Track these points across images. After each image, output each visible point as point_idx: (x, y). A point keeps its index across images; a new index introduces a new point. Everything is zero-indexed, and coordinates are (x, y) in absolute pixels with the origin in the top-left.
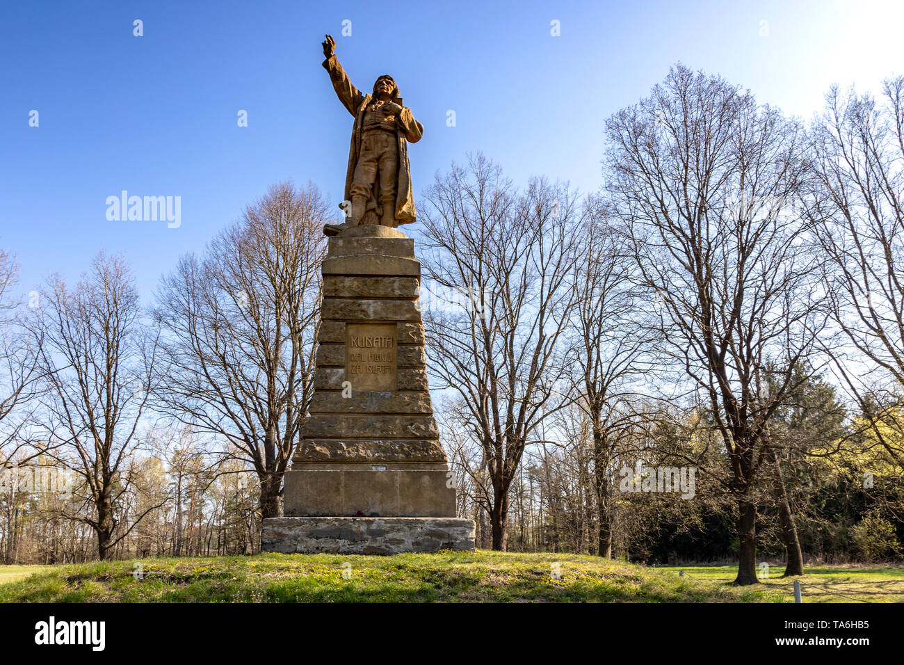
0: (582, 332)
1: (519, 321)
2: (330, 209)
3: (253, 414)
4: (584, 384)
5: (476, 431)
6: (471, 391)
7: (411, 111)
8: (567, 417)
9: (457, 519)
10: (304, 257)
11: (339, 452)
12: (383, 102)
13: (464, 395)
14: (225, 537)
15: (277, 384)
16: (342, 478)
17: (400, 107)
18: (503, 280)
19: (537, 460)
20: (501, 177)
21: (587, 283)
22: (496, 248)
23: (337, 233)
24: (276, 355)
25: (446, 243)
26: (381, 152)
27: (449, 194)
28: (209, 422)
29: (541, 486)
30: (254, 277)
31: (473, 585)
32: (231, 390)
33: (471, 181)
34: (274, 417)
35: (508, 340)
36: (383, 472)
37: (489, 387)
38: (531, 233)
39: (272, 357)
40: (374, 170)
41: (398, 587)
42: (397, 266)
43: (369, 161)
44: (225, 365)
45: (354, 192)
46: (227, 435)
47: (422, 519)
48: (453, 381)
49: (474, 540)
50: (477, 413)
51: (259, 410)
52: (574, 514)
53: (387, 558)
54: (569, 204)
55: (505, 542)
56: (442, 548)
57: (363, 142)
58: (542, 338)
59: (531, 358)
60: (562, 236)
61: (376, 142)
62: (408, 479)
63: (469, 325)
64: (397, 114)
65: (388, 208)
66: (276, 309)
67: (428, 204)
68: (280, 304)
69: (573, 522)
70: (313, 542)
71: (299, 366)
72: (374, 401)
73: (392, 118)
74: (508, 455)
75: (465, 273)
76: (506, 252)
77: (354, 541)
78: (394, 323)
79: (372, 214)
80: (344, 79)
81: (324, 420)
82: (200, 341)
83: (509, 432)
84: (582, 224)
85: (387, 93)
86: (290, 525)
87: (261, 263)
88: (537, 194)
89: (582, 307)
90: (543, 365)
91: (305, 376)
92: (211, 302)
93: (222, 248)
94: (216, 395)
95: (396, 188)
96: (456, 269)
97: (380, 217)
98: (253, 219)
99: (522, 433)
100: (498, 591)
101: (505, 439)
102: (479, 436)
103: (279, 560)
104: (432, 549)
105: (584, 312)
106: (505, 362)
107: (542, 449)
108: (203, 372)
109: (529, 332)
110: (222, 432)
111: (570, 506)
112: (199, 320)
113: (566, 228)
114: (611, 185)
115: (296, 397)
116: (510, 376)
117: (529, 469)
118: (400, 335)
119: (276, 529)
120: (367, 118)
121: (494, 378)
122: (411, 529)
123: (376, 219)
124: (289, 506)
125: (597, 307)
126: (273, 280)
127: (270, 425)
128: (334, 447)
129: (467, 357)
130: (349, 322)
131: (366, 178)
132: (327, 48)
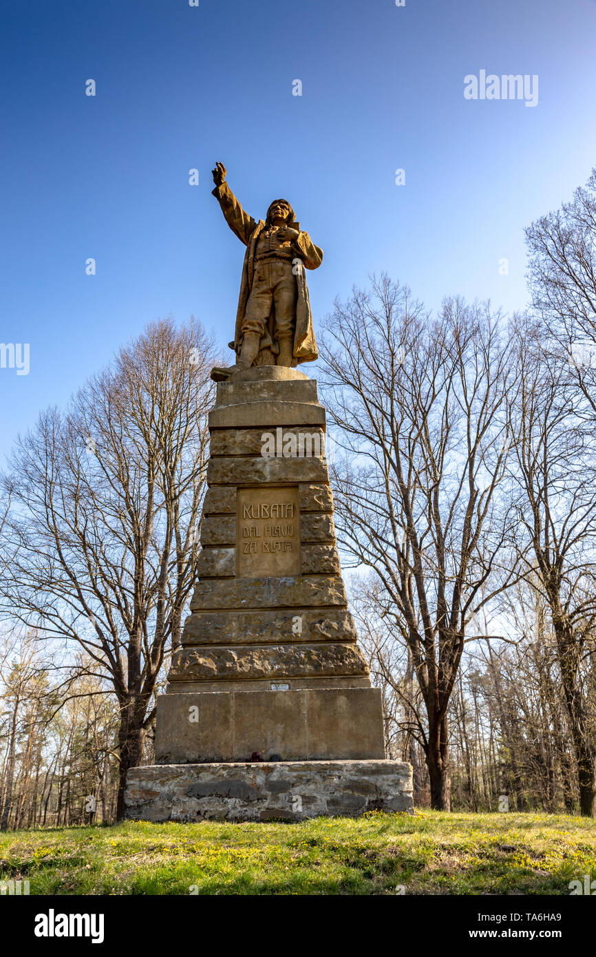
0: (523, 483)
1: (444, 472)
2: (214, 347)
3: (115, 611)
4: (533, 552)
5: (398, 624)
6: (388, 569)
7: (308, 235)
8: (515, 601)
9: (387, 761)
10: (183, 405)
11: (228, 664)
12: (277, 228)
13: (380, 574)
14: (68, 792)
15: (147, 568)
16: (232, 703)
17: (296, 232)
18: (420, 422)
19: (480, 664)
20: (410, 300)
21: (523, 421)
22: (410, 383)
23: (227, 377)
24: (147, 530)
25: (351, 381)
26: (275, 283)
27: (351, 323)
28: (60, 623)
29: (490, 703)
30: (124, 433)
31: (418, 870)
32: (89, 579)
33: (377, 306)
34: (141, 614)
35: (432, 499)
36: (285, 693)
37: (411, 562)
38: (450, 364)
39: (142, 533)
40: (268, 302)
41: (313, 876)
42: (297, 413)
43: (263, 293)
44: (85, 545)
45: (247, 328)
46: (82, 642)
47: (339, 762)
48: (366, 556)
49: (411, 795)
50: (398, 598)
51: (124, 606)
52: (538, 746)
53: (293, 827)
54: (492, 326)
55: (448, 792)
56: (369, 809)
57: (256, 273)
58: (474, 493)
59: (462, 521)
60: (487, 365)
61: (271, 271)
62: (318, 703)
63: (382, 481)
64: (294, 240)
65: (285, 345)
66: (149, 472)
67: (327, 335)
68: (153, 464)
69: (538, 758)
70: (193, 803)
71: (174, 544)
72: (273, 590)
73: (288, 244)
74: (443, 658)
75: (374, 416)
76: (422, 387)
77: (248, 801)
78: (295, 486)
79: (267, 353)
80: (235, 206)
81: (208, 619)
82: (57, 516)
83: (441, 624)
84: (509, 348)
85: (282, 218)
86: (164, 777)
87: (133, 415)
88: (453, 317)
89: (520, 451)
90: (478, 529)
91: (180, 556)
92: (73, 465)
93: (89, 399)
94: (72, 586)
95: (294, 322)
96: (362, 412)
97: (276, 356)
98: (127, 364)
99: (459, 625)
100: (455, 881)
101: (437, 634)
102: (402, 631)
103: (149, 833)
104: (354, 812)
105: (523, 457)
106: (429, 528)
107: (485, 648)
108: (57, 556)
109: (457, 486)
110: (76, 637)
111: (532, 734)
112: (57, 488)
113: (491, 355)
114: (539, 302)
115: (169, 585)
116: (438, 547)
117: (470, 677)
118: (303, 501)
119: (144, 783)
120: (261, 245)
121: (417, 549)
122: (324, 778)
123: (271, 359)
124: (162, 747)
125: (538, 450)
126: (146, 435)
127: (136, 626)
128: (221, 657)
129: (380, 523)
130: (240, 487)
131: (260, 312)
132: (218, 176)
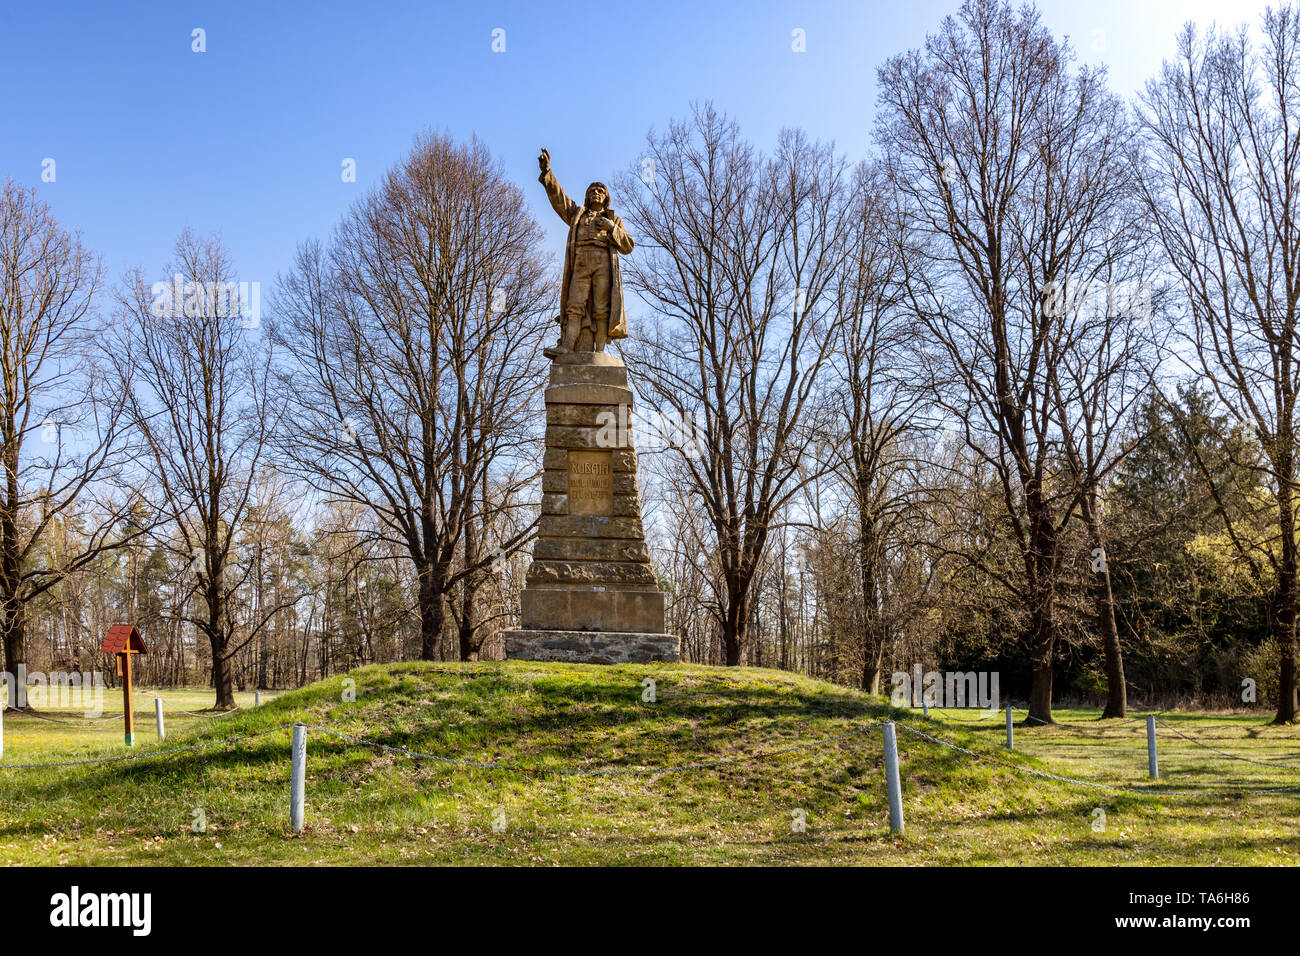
1: (765, 349)
3: (405, 476)
4: (849, 444)
7: (623, 228)
9: (665, 635)
11: (565, 573)
12: (595, 213)
16: (569, 596)
17: (612, 221)
18: (742, 288)
23: (557, 357)
26: (594, 269)
28: (350, 489)
33: (699, 146)
34: (434, 480)
35: (749, 376)
36: (602, 592)
40: (588, 286)
43: (583, 277)
45: (570, 310)
46: (374, 507)
47: (636, 634)
49: (678, 654)
51: (413, 473)
53: (610, 666)
54: (834, 176)
56: (653, 659)
57: (577, 257)
58: (795, 373)
60: (824, 224)
61: (590, 259)
62: (624, 599)
64: (610, 231)
70: (548, 652)
72: (594, 525)
73: (604, 234)
74: (746, 544)
77: (581, 652)
78: (610, 451)
80: (558, 191)
83: (748, 512)
84: (851, 207)
85: (599, 203)
86: (529, 637)
88: (791, 157)
95: (609, 305)
97: (594, 337)
101: (743, 523)
102: (710, 513)
104: (644, 660)
108: (337, 415)
109: (777, 364)
110: (368, 502)
113: (830, 213)
116: (751, 430)
118: (616, 463)
119: (517, 640)
120: (581, 231)
121: (728, 433)
122: (627, 642)
124: (525, 620)
128: (561, 568)
130: (570, 450)
131: (581, 296)
132: (543, 162)
